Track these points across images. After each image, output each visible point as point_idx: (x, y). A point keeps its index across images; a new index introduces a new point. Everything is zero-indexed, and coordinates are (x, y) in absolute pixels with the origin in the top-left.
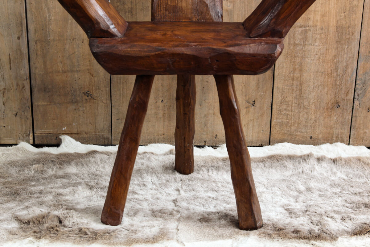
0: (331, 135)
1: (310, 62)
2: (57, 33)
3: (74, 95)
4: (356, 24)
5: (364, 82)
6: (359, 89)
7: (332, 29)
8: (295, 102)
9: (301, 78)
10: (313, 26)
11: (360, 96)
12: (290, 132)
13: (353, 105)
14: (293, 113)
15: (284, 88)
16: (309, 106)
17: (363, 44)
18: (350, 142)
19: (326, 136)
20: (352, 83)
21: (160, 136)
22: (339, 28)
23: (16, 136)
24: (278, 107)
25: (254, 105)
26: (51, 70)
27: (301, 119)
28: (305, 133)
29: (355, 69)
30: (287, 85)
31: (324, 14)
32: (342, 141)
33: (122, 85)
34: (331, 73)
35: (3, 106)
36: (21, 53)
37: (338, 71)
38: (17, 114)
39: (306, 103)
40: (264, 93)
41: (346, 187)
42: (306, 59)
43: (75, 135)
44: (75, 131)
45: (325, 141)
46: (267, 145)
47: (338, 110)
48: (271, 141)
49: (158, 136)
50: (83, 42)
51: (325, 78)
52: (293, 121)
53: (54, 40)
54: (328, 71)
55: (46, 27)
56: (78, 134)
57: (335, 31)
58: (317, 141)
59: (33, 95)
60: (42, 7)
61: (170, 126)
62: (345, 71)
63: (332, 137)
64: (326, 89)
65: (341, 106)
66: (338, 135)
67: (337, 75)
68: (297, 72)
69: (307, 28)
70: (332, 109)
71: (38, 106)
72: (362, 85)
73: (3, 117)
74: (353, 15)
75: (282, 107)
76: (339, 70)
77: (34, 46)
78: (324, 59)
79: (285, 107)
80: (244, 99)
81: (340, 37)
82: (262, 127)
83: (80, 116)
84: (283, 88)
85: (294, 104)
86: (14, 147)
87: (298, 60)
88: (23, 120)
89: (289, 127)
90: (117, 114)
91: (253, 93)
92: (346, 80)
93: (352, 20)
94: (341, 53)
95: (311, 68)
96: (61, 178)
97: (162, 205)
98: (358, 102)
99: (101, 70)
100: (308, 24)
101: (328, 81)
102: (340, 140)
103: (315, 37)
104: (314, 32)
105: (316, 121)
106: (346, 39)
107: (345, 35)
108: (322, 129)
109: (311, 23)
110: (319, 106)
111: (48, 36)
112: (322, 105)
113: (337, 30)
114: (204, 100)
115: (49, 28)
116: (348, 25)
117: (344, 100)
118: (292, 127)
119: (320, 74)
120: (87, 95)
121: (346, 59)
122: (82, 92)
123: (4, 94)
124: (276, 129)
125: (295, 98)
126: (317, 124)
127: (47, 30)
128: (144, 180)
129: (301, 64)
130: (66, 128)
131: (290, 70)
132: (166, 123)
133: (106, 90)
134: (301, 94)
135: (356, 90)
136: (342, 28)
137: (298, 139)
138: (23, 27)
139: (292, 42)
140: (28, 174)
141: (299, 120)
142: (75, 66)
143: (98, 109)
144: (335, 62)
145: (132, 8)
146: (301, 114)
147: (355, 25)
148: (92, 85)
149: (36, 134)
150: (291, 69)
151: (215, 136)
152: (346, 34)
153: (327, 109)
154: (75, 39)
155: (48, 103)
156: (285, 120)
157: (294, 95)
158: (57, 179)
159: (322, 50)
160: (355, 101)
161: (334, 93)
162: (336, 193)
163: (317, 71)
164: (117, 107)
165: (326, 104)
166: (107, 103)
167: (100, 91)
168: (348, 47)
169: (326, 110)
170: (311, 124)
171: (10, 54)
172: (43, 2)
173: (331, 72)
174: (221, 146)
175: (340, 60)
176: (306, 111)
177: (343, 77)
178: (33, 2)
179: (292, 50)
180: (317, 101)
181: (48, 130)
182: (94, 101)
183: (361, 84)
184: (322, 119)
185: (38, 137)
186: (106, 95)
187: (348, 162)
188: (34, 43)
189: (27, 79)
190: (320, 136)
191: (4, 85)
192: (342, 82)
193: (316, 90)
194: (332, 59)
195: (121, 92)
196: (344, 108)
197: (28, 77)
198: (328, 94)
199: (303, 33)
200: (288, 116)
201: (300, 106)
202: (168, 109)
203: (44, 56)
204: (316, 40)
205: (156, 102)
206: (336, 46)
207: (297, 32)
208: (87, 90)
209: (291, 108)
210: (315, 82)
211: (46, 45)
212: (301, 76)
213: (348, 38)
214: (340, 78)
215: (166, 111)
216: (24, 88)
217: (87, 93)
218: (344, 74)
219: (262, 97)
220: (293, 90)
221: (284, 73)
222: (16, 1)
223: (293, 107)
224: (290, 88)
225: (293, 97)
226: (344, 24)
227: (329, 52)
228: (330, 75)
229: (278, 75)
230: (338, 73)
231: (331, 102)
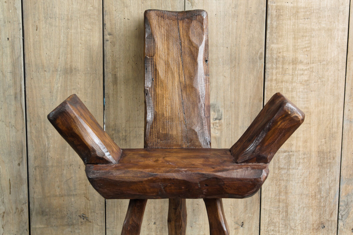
1: (295, 185)
2: (56, 159)
3: (70, 218)
5: (347, 203)
6: (342, 210)
7: (314, 154)
8: (282, 223)
9: (286, 200)
10: (296, 152)
11: (344, 216)
13: (338, 226)
14: (280, 234)
15: (271, 210)
16: (295, 227)
17: (344, 168)
20: (336, 205)
22: (321, 153)
24: (266, 228)
25: (243, 226)
26: (49, 194)
29: (337, 191)
30: (274, 206)
31: (306, 140)
33: (116, 208)
35: (3, 229)
36: (21, 179)
37: (321, 193)
39: (292, 224)
40: (251, 214)
42: (291, 182)
47: (324, 231)
50: (79, 168)
51: (309, 200)
53: (52, 166)
54: (312, 194)
55: (45, 154)
57: (316, 156)
59: (31, 218)
60: (41, 135)
62: (328, 193)
64: (311, 211)
65: (326, 227)
67: (321, 197)
68: (283, 195)
69: (291, 153)
70: (317, 229)
71: (36, 228)
72: (345, 207)
74: (333, 141)
75: (270, 228)
76: (322, 193)
77: (34, 171)
78: (308, 182)
79: (272, 228)
80: (233, 221)
81: (322, 161)
84: (270, 210)
85: (281, 225)
87: (283, 183)
91: (242, 215)
92: (329, 202)
93: (333, 145)
94: (324, 176)
95: (296, 191)
98: (342, 223)
99: (96, 194)
100: (292, 149)
101: (312, 203)
103: (298, 162)
104: (297, 157)
106: (327, 163)
107: (326, 160)
109: (294, 148)
110: (305, 227)
111: (47, 162)
112: (308, 226)
113: (318, 155)
114: (195, 222)
115: (48, 155)
116: (328, 150)
117: (329, 221)
119: (304, 196)
120: (83, 218)
121: (329, 182)
122: (78, 215)
123: (3, 218)
125: (281, 219)
127: (46, 158)
129: (286, 187)
131: (275, 192)
133: (101, 213)
134: (288, 215)
135: (339, 211)
136: (323, 153)
138: (24, 154)
139: (277, 167)
142: (72, 190)
143: (93, 231)
144: (318, 185)
145: (126, 136)
147: (336, 150)
148: (88, 209)
150: (277, 192)
152: (327, 158)
153: (313, 229)
154: (72, 164)
155: (46, 226)
157: (281, 216)
159: (305, 174)
160: (339, 222)
161: (319, 214)
163: (302, 194)
164: (111, 229)
165: (312, 225)
166: (101, 226)
167: (95, 214)
168: (330, 171)
169: (311, 231)
171: (11, 179)
172: (43, 132)
173: (315, 195)
175: (323, 183)
176: (292, 231)
177: (327, 199)
178: (34, 131)
179: (277, 174)
180: (303, 222)
182: (90, 223)
183: (344, 205)
186: (101, 217)
188: (34, 169)
189: (25, 203)
191: (4, 209)
192: (325, 203)
193: (302, 211)
194: (316, 182)
195: (116, 215)
196: (329, 229)
197: (27, 201)
198: (313, 215)
199: (287, 158)
201: (286, 227)
202: (160, 232)
203: (42, 181)
204: (299, 164)
205: (149, 224)
206: (318, 170)
207: (281, 157)
208: (83, 213)
209: (278, 229)
210: (300, 204)
211: (45, 171)
212: (287, 198)
213: (329, 163)
214: (324, 200)
215: (159, 232)
216: (23, 212)
217: (82, 216)
218: (327, 196)
219: (250, 218)
220: (279, 212)
221: (270, 196)
222: (18, 131)
223: (280, 228)
224: (277, 210)
225: (280, 218)
226: (325, 149)
227: (312, 175)
228: (314, 197)
229: (265, 198)
230: (322, 195)
231: (316, 223)
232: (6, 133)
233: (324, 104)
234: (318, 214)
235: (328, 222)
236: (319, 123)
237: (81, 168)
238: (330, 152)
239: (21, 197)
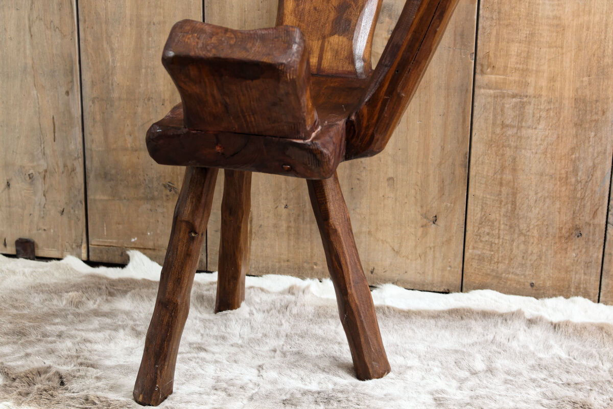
0: (566, 283)
1: (530, 157)
2: (125, 88)
3: (149, 187)
4: (610, 96)
7: (568, 104)
8: (505, 223)
10: (535, 97)
12: (497, 273)
13: (605, 234)
14: (501, 241)
15: (486, 198)
16: (529, 231)
18: (601, 298)
19: (558, 284)
20: (604, 197)
21: (282, 264)
22: (580, 102)
23: (62, 246)
24: (476, 229)
25: (436, 223)
26: (115, 146)
27: (515, 251)
28: (523, 277)
29: (608, 173)
30: (492, 192)
31: (553, 77)
32: (586, 295)
34: (567, 178)
35: (44, 198)
36: (71, 117)
37: (577, 175)
38: (63, 211)
39: (523, 226)
40: (451, 203)
41: (556, 372)
42: (523, 151)
43: (150, 252)
44: (150, 244)
45: (557, 293)
46: (458, 292)
47: (580, 242)
48: (464, 284)
49: (279, 262)
50: (163, 105)
51: (555, 185)
52: (500, 255)
53: (120, 99)
54: (560, 174)
55: (108, 78)
56: (154, 250)
57: (572, 107)
58: (542, 291)
59: (88, 184)
60: (102, 46)
61: (299, 248)
62: (590, 175)
63: (569, 286)
64: (558, 205)
65: (584, 235)
66: (579, 284)
67: (578, 182)
68: (507, 172)
69: (525, 99)
70: (568, 238)
71: (95, 200)
73: (43, 215)
74: (604, 81)
75: (483, 229)
76: (580, 174)
77: (91, 106)
78: (553, 152)
79: (487, 230)
80: (419, 212)
81: (581, 117)
82: (450, 260)
83: (158, 221)
84: (483, 197)
85: (502, 227)
86: (54, 262)
87: (509, 152)
88: (73, 222)
89: (495, 263)
90: (214, 221)
91: (434, 203)
92: (592, 190)
93: (603, 89)
94: (584, 144)
95: (532, 167)
96: (102, 316)
97: (238, 372)
100: (527, 92)
101: (560, 191)
102: (583, 293)
103: (538, 115)
104: (536, 107)
105: (540, 257)
106: (591, 121)
107: (590, 115)
108: (551, 271)
109: (531, 91)
110: (546, 232)
111: (112, 91)
112: (551, 230)
113: (575, 104)
114: (354, 210)
115: (112, 80)
116: (594, 97)
117: (590, 225)
118: (500, 265)
119: (547, 177)
120: (170, 188)
121: (593, 155)
122: (161, 184)
123: (44, 179)
124: (472, 265)
125: (504, 215)
126: (543, 262)
127: (110, 84)
128: (229, 330)
129: (514, 159)
130: (136, 239)
131: (495, 168)
132: (292, 243)
134: (515, 209)
135: (610, 209)
136: (584, 101)
137: (510, 285)
138: (74, 76)
139: (498, 122)
140: (57, 306)
141: (511, 253)
144: (573, 159)
146: (515, 244)
147: (607, 98)
148: (178, 174)
149: (91, 245)
150: (498, 167)
151: (371, 269)
152: (591, 112)
153: (560, 237)
154: (152, 98)
155: (110, 198)
156: (488, 252)
157: (503, 210)
158: (96, 318)
159: (550, 138)
160: (608, 228)
161: (572, 212)
162: (533, 381)
163: (542, 173)
164: (214, 211)
165: (558, 231)
168: (595, 135)
169: (557, 240)
170: (532, 262)
171: (55, 117)
172: (104, 39)
173: (567, 176)
174: (381, 287)
175: (582, 156)
176: (522, 238)
177: (587, 185)
178: (90, 39)
179: (498, 134)
180: (543, 224)
181: (109, 240)
184: (551, 254)
185: (94, 250)
187: (579, 331)
188: (91, 102)
189: (78, 158)
190: (548, 284)
191: (46, 165)
192: (585, 193)
193: (541, 204)
194: (568, 153)
196: (588, 239)
197: (81, 155)
198: (561, 213)
199: (518, 107)
200: (493, 245)
201: (512, 230)
202: (295, 220)
203: (105, 122)
204: (539, 119)
205: (277, 207)
206: (574, 132)
207: (507, 106)
208: (169, 180)
209: (497, 232)
210: (539, 191)
211: (108, 106)
212: (515, 180)
213: (595, 120)
214: (582, 187)
215: (292, 222)
216: (75, 172)
217: (169, 185)
218: (588, 180)
219: (449, 211)
220: (501, 202)
221: (485, 174)
222: (65, 36)
223: (500, 231)
224: (497, 198)
225: (502, 214)
226: (588, 96)
227: (562, 141)
228: (565, 180)
229: (476, 175)
230: (579, 178)
231: (567, 226)
232: (46, 39)
233: (589, 13)
234: (570, 211)
235: (588, 226)
236: (579, 47)
237: (166, 104)
238: (597, 101)
239: (72, 147)
